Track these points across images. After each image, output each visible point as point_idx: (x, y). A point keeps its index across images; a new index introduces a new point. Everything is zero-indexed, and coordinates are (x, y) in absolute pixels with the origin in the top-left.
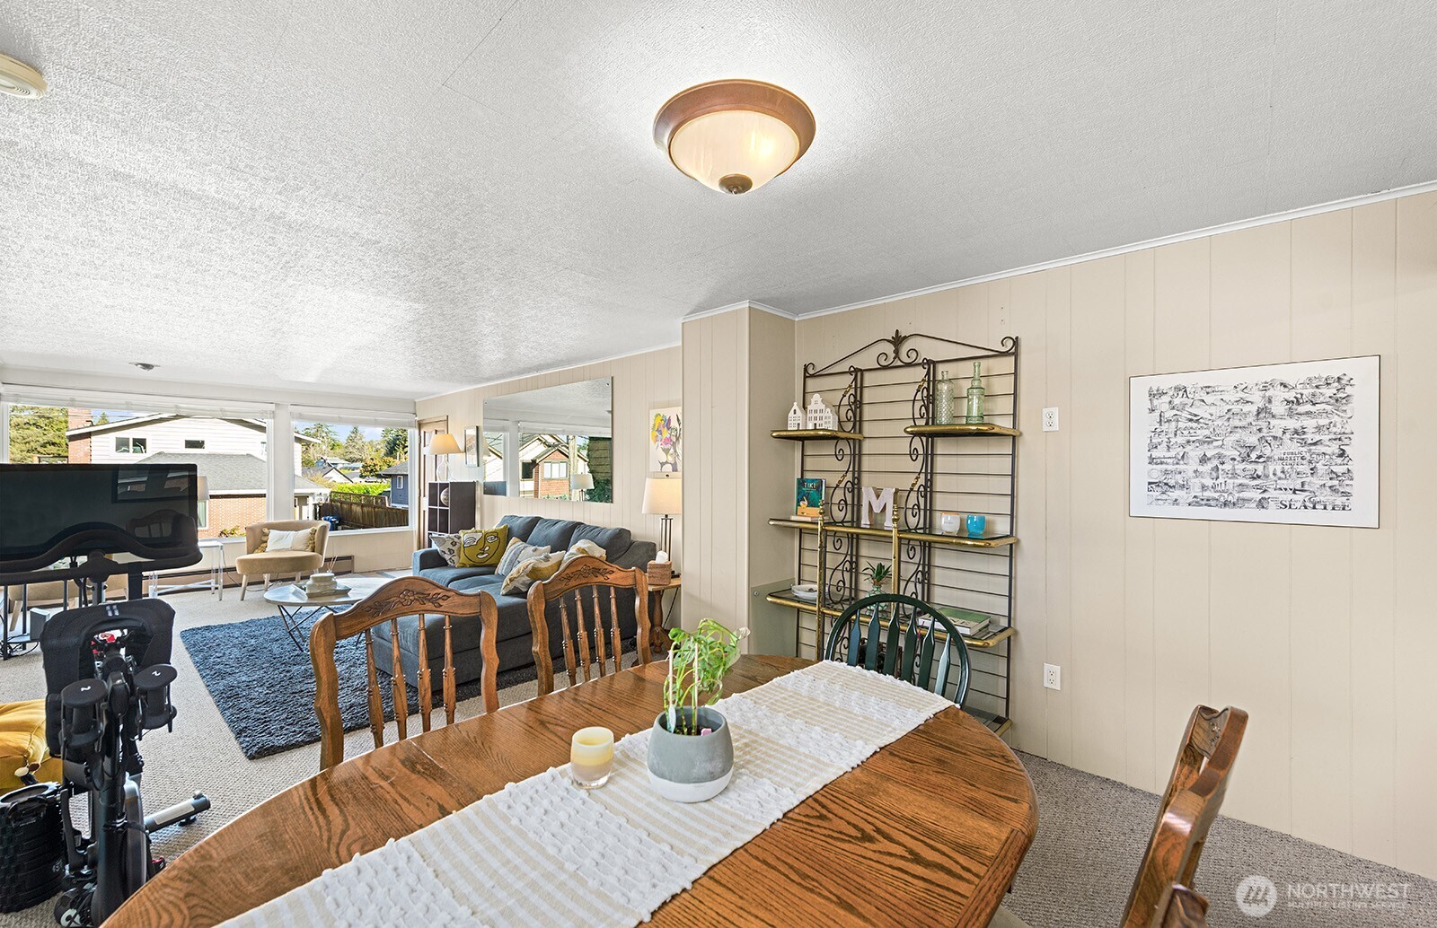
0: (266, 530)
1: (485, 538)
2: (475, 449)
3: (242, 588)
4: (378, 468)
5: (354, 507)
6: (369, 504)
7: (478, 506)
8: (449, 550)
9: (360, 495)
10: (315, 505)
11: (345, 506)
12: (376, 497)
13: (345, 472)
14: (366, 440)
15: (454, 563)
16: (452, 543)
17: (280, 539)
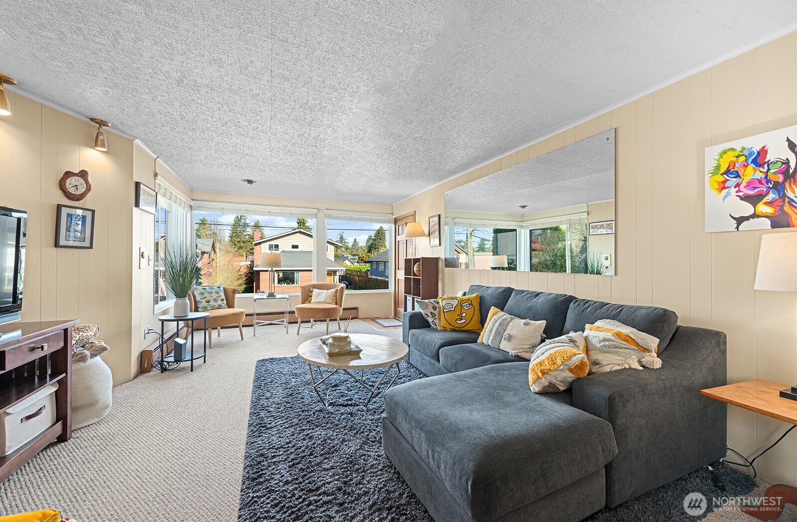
0: (311, 289)
1: (461, 306)
2: (437, 233)
3: (298, 324)
4: (364, 258)
5: (355, 277)
6: (361, 276)
7: (440, 276)
8: (432, 313)
9: (358, 272)
10: (340, 276)
11: (351, 276)
12: (365, 273)
13: (351, 260)
14: (360, 246)
15: (436, 326)
16: (433, 308)
17: (319, 295)
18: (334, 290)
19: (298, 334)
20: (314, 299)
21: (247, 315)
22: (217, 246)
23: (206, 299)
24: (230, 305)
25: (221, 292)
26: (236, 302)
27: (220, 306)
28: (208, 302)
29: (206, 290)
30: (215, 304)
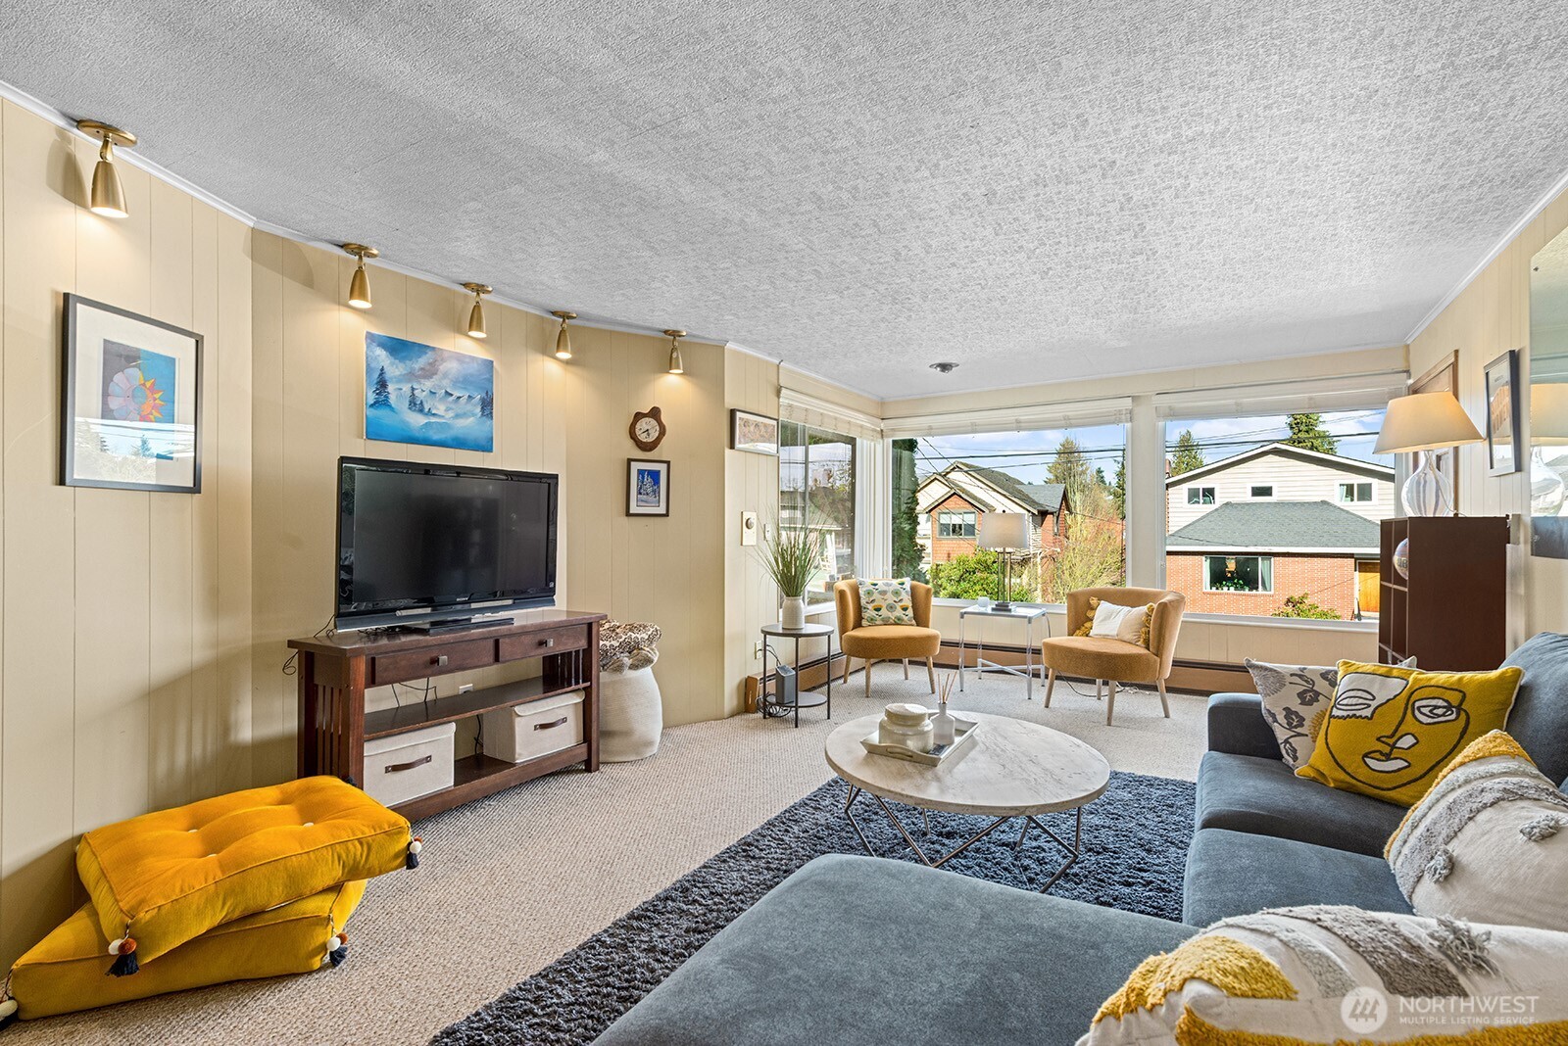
0: (1094, 601)
1: (1407, 704)
3: (1049, 682)
8: (1289, 712)
15: (1295, 758)
16: (1301, 695)
17: (1107, 618)
18: (1144, 609)
19: (1047, 707)
20: (1098, 627)
21: (943, 643)
22: (1077, 499)
23: (875, 604)
24: (921, 619)
25: (903, 592)
26: (933, 615)
27: (899, 620)
28: (878, 609)
29: (877, 587)
30: (890, 614)
